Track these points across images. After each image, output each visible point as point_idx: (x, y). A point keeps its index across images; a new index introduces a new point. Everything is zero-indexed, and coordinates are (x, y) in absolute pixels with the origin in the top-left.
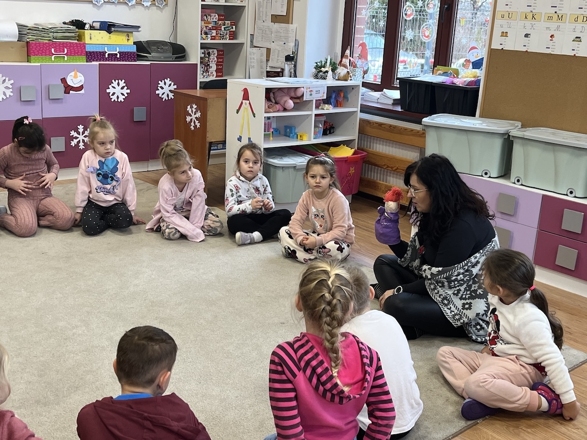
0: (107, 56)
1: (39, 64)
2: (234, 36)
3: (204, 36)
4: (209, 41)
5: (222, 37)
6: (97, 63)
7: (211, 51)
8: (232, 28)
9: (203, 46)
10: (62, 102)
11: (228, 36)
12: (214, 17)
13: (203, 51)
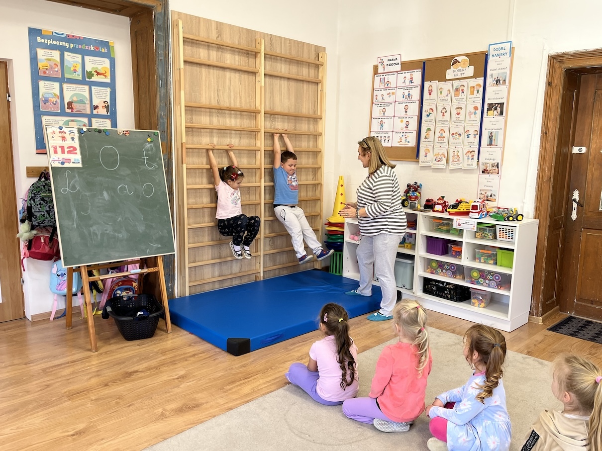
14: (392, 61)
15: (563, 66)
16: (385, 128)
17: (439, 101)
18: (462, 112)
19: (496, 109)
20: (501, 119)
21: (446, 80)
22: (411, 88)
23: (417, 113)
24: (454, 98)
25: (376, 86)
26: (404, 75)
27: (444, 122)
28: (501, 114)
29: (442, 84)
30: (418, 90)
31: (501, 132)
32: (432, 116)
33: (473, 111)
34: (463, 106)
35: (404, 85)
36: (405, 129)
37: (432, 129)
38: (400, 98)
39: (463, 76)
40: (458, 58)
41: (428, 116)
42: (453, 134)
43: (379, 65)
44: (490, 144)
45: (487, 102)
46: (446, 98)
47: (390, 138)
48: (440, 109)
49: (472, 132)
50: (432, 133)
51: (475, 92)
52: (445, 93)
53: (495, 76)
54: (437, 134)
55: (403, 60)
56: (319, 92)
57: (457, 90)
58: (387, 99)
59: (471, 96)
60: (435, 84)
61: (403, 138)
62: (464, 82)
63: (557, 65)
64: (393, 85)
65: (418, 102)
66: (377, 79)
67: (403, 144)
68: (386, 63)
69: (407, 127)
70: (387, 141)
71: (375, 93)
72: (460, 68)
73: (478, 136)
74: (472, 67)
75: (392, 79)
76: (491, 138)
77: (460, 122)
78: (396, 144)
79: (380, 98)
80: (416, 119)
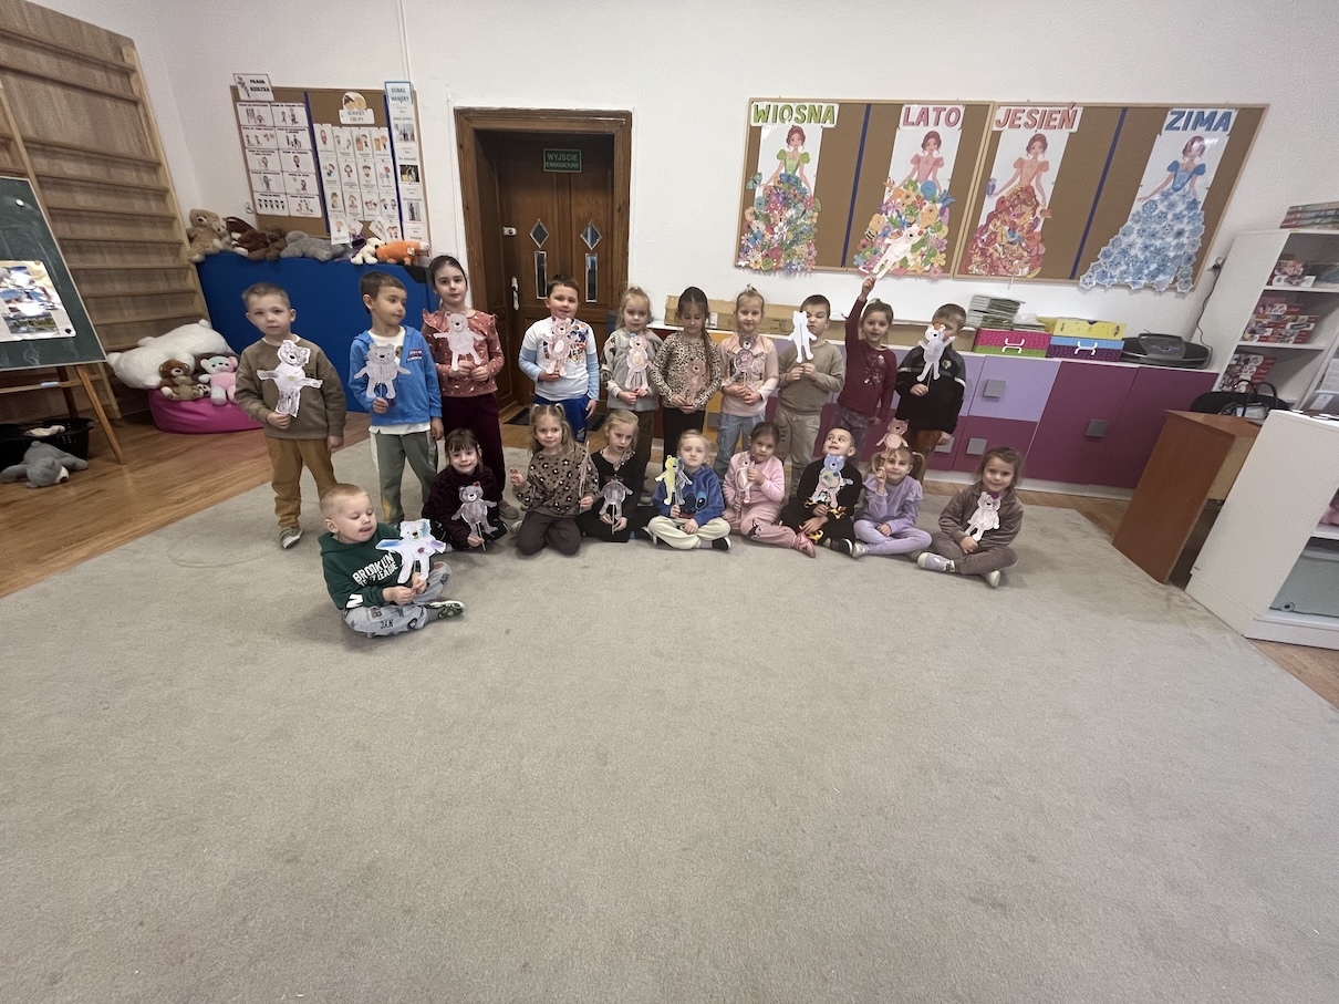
0: (1076, 352)
1: (984, 355)
2: (1305, 337)
3: (1248, 336)
4: (1254, 343)
5: (1283, 338)
6: (1060, 360)
7: (1252, 357)
8: (1308, 326)
9: (1239, 350)
10: (997, 401)
11: (1293, 338)
12: (1280, 309)
13: (1237, 356)
14: (258, 85)
15: (471, 125)
16: (274, 187)
17: (339, 155)
18: (372, 172)
19: (410, 171)
20: (418, 186)
21: (341, 125)
22: (296, 131)
23: (313, 169)
24: (358, 152)
25: (244, 120)
26: (281, 109)
27: (351, 185)
28: (418, 180)
29: (337, 129)
30: (307, 133)
31: (422, 203)
32: (335, 175)
33: (384, 173)
34: (371, 166)
35: (283, 124)
36: (302, 192)
37: (339, 194)
38: (284, 145)
39: (361, 122)
40: (350, 94)
41: (329, 174)
42: (366, 203)
43: (239, 86)
44: (413, 218)
45: (398, 163)
46: (347, 151)
47: (285, 203)
48: (343, 166)
49: (388, 202)
50: (339, 199)
51: (382, 147)
52: (344, 143)
53: (401, 128)
54: (348, 203)
55: (274, 85)
56: (143, 119)
57: (358, 140)
58: (265, 144)
59: (378, 152)
60: (327, 127)
61: (303, 204)
62: (365, 131)
63: (465, 122)
64: (268, 122)
65: (310, 153)
66: (242, 110)
67: (304, 213)
68: (249, 85)
69: (304, 188)
70: (280, 207)
71: (245, 132)
72: (356, 110)
73: (397, 208)
74: (370, 111)
75: (263, 111)
76: (412, 210)
77: (372, 186)
78: (294, 213)
79: (253, 140)
80: (314, 177)
